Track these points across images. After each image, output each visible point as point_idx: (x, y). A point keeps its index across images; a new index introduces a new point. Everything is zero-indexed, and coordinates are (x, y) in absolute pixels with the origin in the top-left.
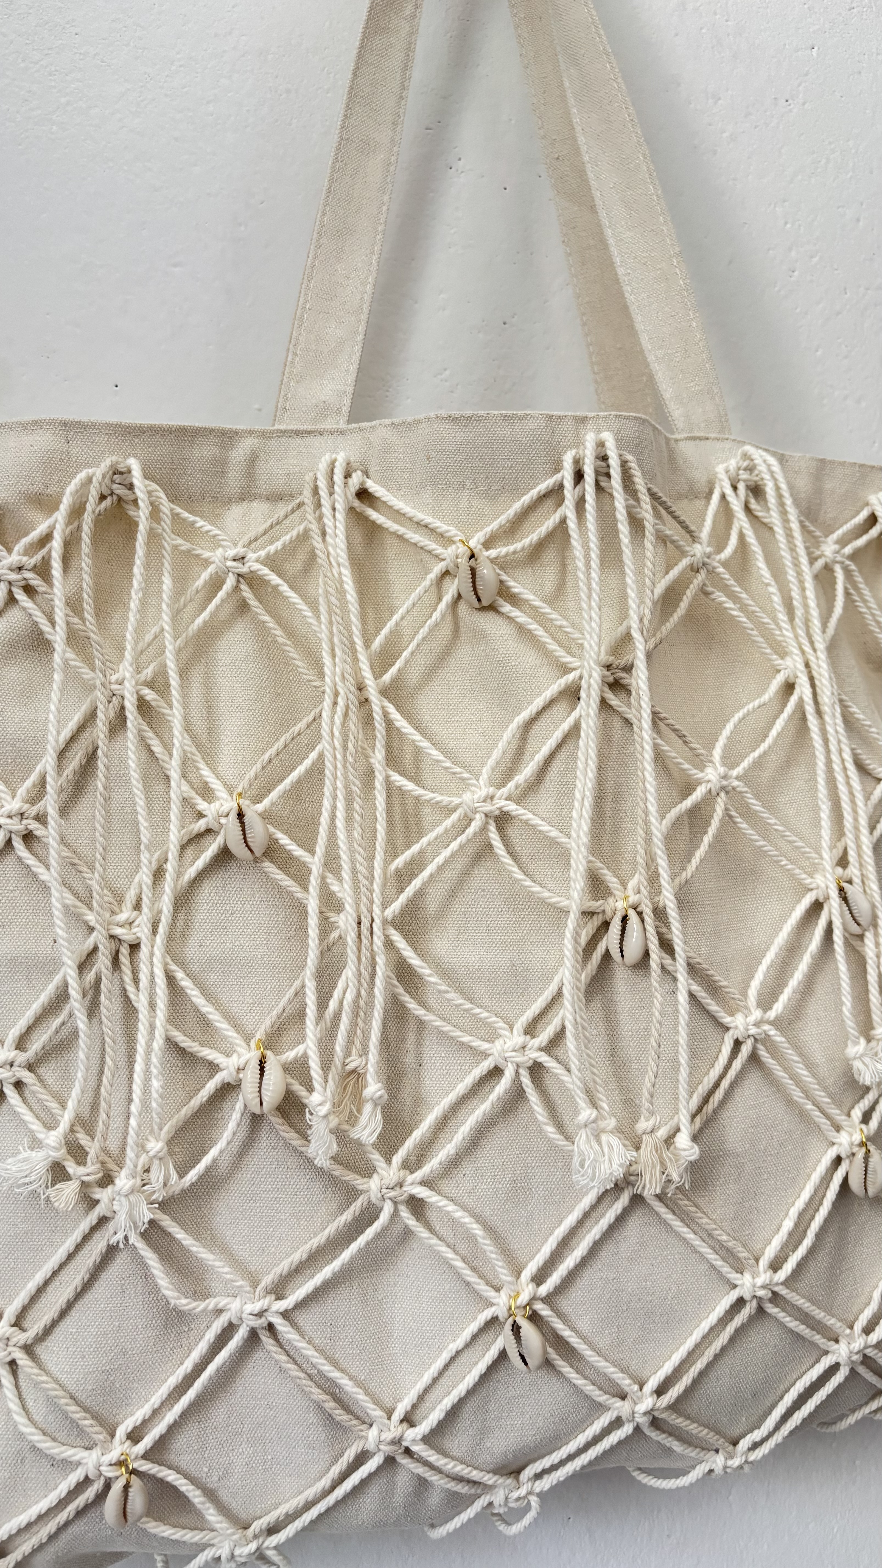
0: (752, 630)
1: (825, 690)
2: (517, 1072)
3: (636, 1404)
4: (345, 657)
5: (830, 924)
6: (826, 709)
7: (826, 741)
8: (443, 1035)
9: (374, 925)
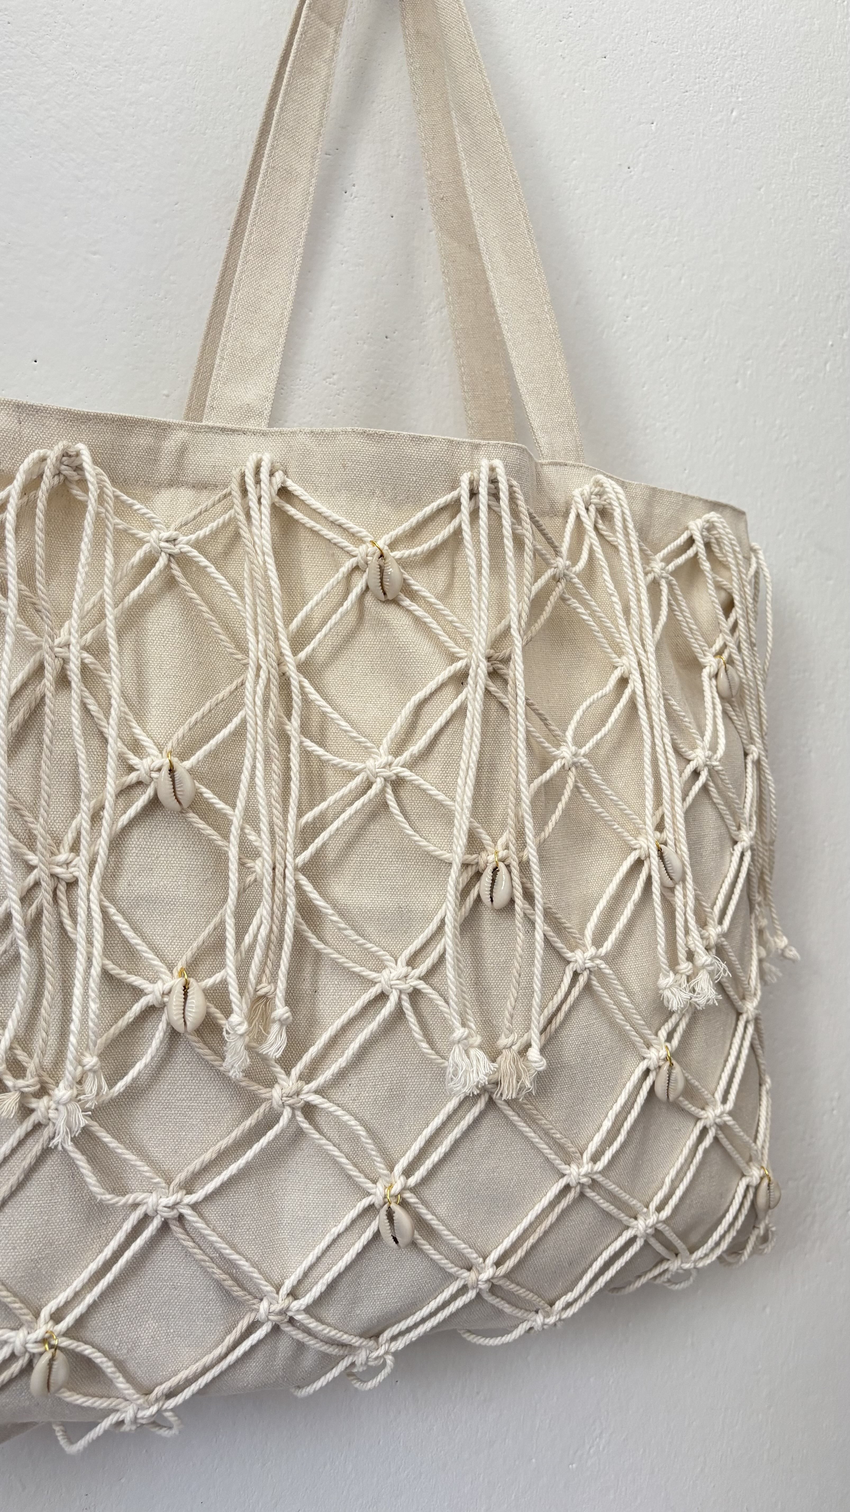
0: (598, 632)
1: (653, 686)
2: (400, 998)
3: (480, 1273)
4: (268, 636)
5: (649, 878)
6: (653, 701)
7: (652, 727)
8: (337, 966)
9: (287, 871)
